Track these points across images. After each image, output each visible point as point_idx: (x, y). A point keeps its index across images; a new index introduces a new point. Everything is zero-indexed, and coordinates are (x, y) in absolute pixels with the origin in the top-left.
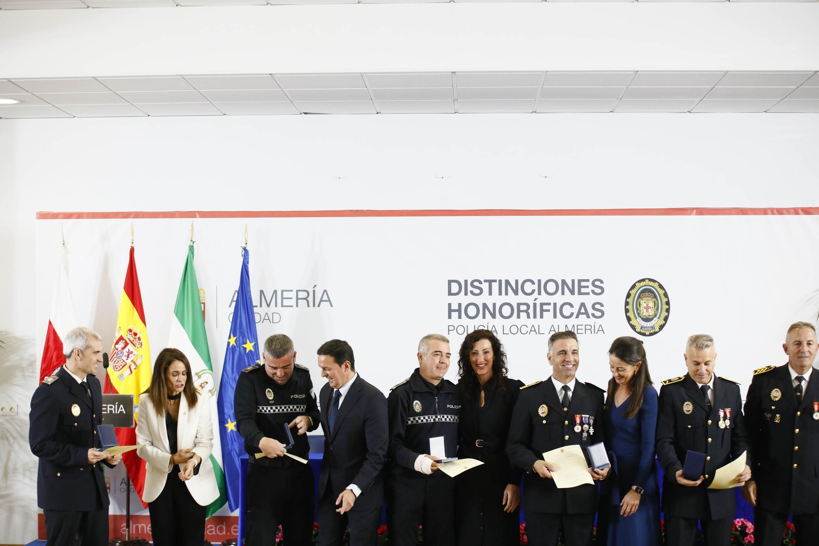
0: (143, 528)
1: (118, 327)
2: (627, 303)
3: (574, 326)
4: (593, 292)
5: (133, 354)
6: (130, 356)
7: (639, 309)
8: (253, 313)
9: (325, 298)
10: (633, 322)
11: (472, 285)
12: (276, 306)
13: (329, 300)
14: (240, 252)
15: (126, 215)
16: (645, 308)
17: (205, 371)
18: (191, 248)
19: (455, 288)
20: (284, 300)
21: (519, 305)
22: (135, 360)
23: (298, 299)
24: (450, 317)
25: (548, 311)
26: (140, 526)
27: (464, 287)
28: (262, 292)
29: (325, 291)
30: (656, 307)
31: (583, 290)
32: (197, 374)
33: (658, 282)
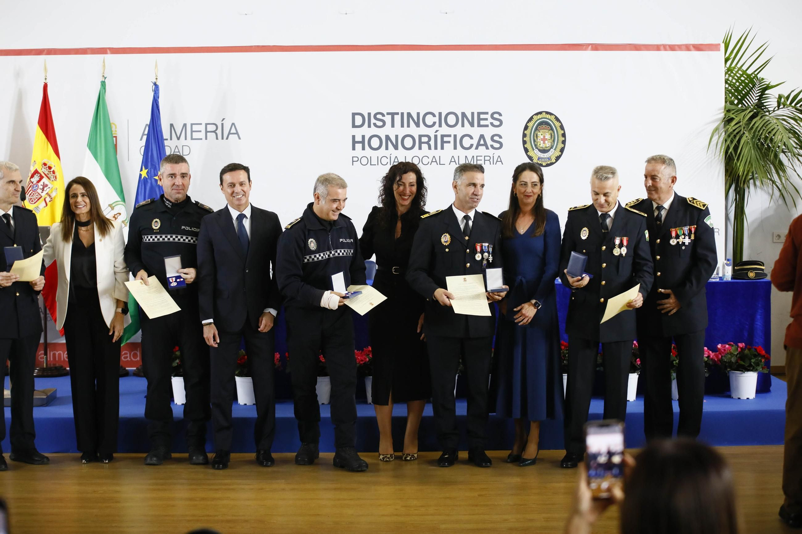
0: (60, 354)
1: (32, 161)
2: (524, 135)
3: (473, 157)
4: (492, 124)
5: (48, 187)
6: (45, 189)
7: (536, 140)
8: (164, 146)
9: (233, 131)
10: (530, 153)
11: (375, 118)
12: (186, 139)
13: (237, 133)
14: (151, 87)
15: (39, 52)
16: (542, 139)
17: (118, 203)
18: (103, 84)
19: (358, 120)
20: (193, 133)
21: (420, 137)
22: (50, 193)
23: (207, 132)
24: (354, 149)
25: (449, 142)
26: (57, 354)
27: (367, 120)
28: (172, 125)
29: (233, 124)
30: (552, 139)
31: (482, 123)
32: (110, 205)
33: (555, 115)
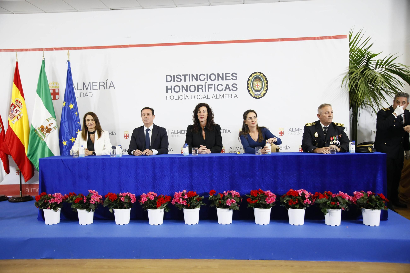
0: (35, 189)
1: (11, 99)
2: (248, 84)
4: (232, 79)
5: (19, 111)
6: (17, 112)
7: (254, 86)
9: (112, 85)
10: (251, 92)
11: (177, 77)
12: (90, 89)
13: (113, 86)
14: (66, 63)
16: (256, 86)
17: (51, 118)
18: (44, 62)
19: (169, 79)
20: (94, 86)
21: (198, 86)
22: (20, 114)
23: (100, 86)
24: (167, 92)
25: (212, 88)
27: (173, 78)
28: (84, 83)
29: (112, 82)
30: (262, 85)
31: (227, 78)
32: (47, 120)
33: (262, 74)
